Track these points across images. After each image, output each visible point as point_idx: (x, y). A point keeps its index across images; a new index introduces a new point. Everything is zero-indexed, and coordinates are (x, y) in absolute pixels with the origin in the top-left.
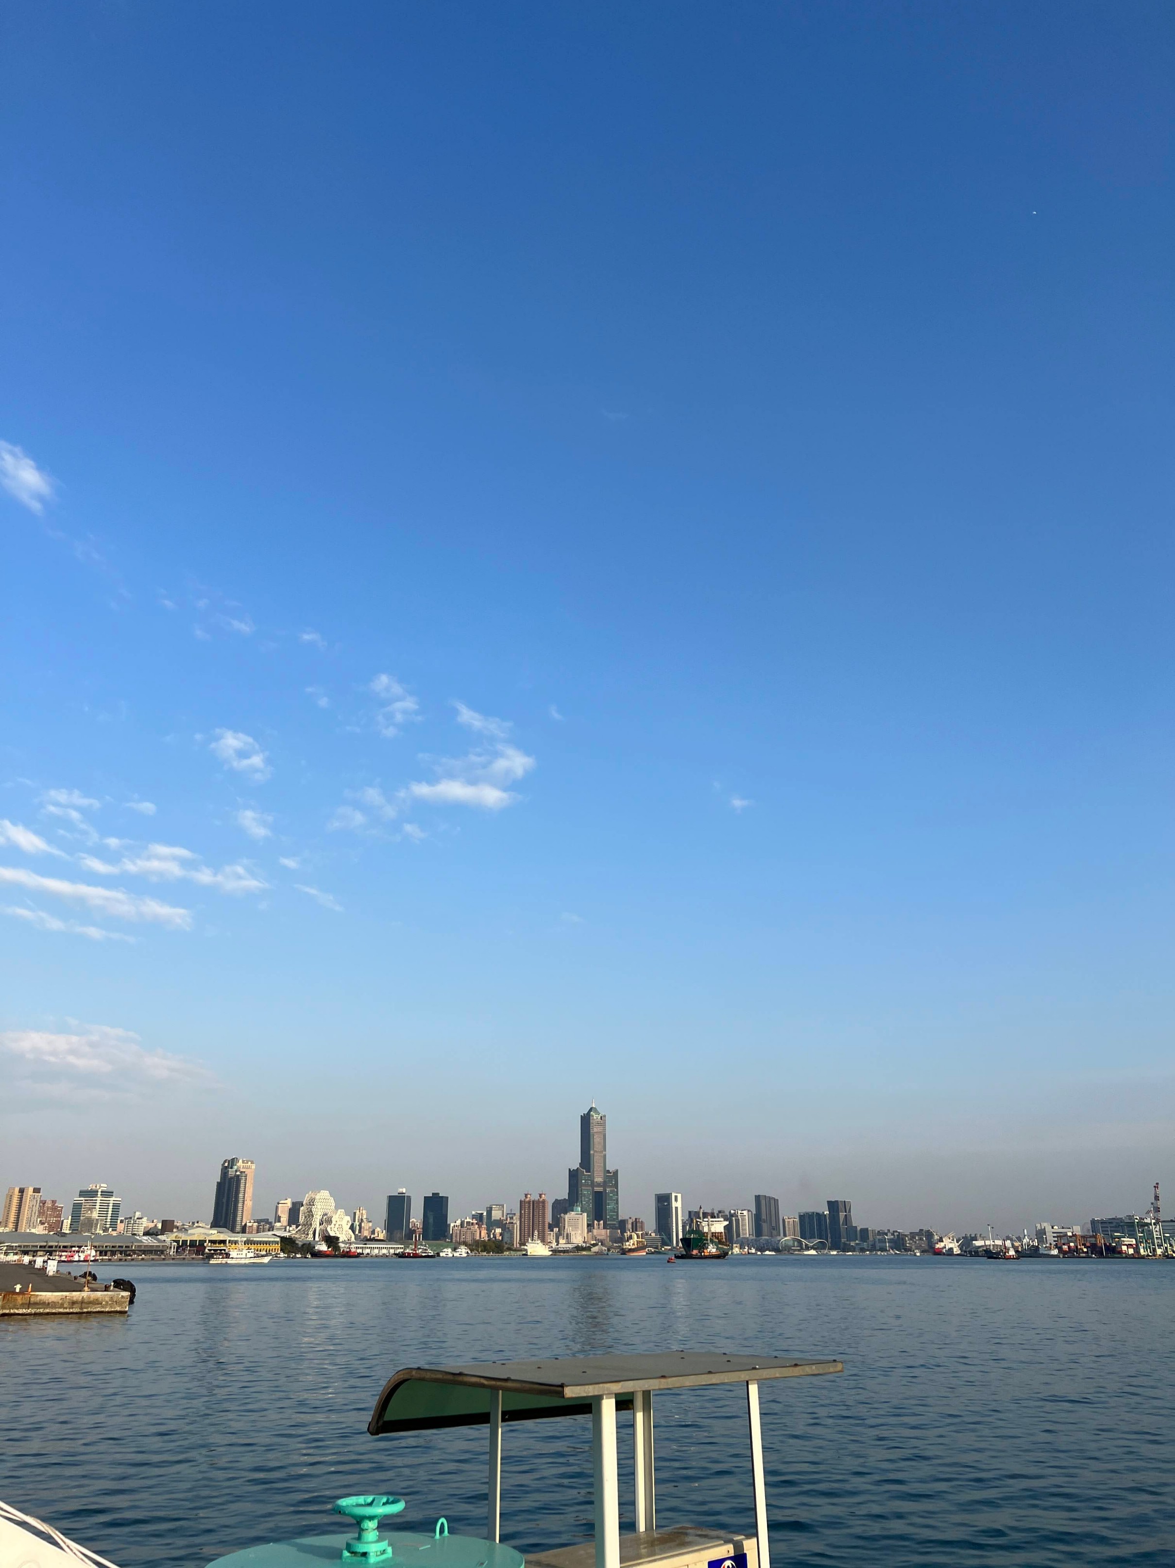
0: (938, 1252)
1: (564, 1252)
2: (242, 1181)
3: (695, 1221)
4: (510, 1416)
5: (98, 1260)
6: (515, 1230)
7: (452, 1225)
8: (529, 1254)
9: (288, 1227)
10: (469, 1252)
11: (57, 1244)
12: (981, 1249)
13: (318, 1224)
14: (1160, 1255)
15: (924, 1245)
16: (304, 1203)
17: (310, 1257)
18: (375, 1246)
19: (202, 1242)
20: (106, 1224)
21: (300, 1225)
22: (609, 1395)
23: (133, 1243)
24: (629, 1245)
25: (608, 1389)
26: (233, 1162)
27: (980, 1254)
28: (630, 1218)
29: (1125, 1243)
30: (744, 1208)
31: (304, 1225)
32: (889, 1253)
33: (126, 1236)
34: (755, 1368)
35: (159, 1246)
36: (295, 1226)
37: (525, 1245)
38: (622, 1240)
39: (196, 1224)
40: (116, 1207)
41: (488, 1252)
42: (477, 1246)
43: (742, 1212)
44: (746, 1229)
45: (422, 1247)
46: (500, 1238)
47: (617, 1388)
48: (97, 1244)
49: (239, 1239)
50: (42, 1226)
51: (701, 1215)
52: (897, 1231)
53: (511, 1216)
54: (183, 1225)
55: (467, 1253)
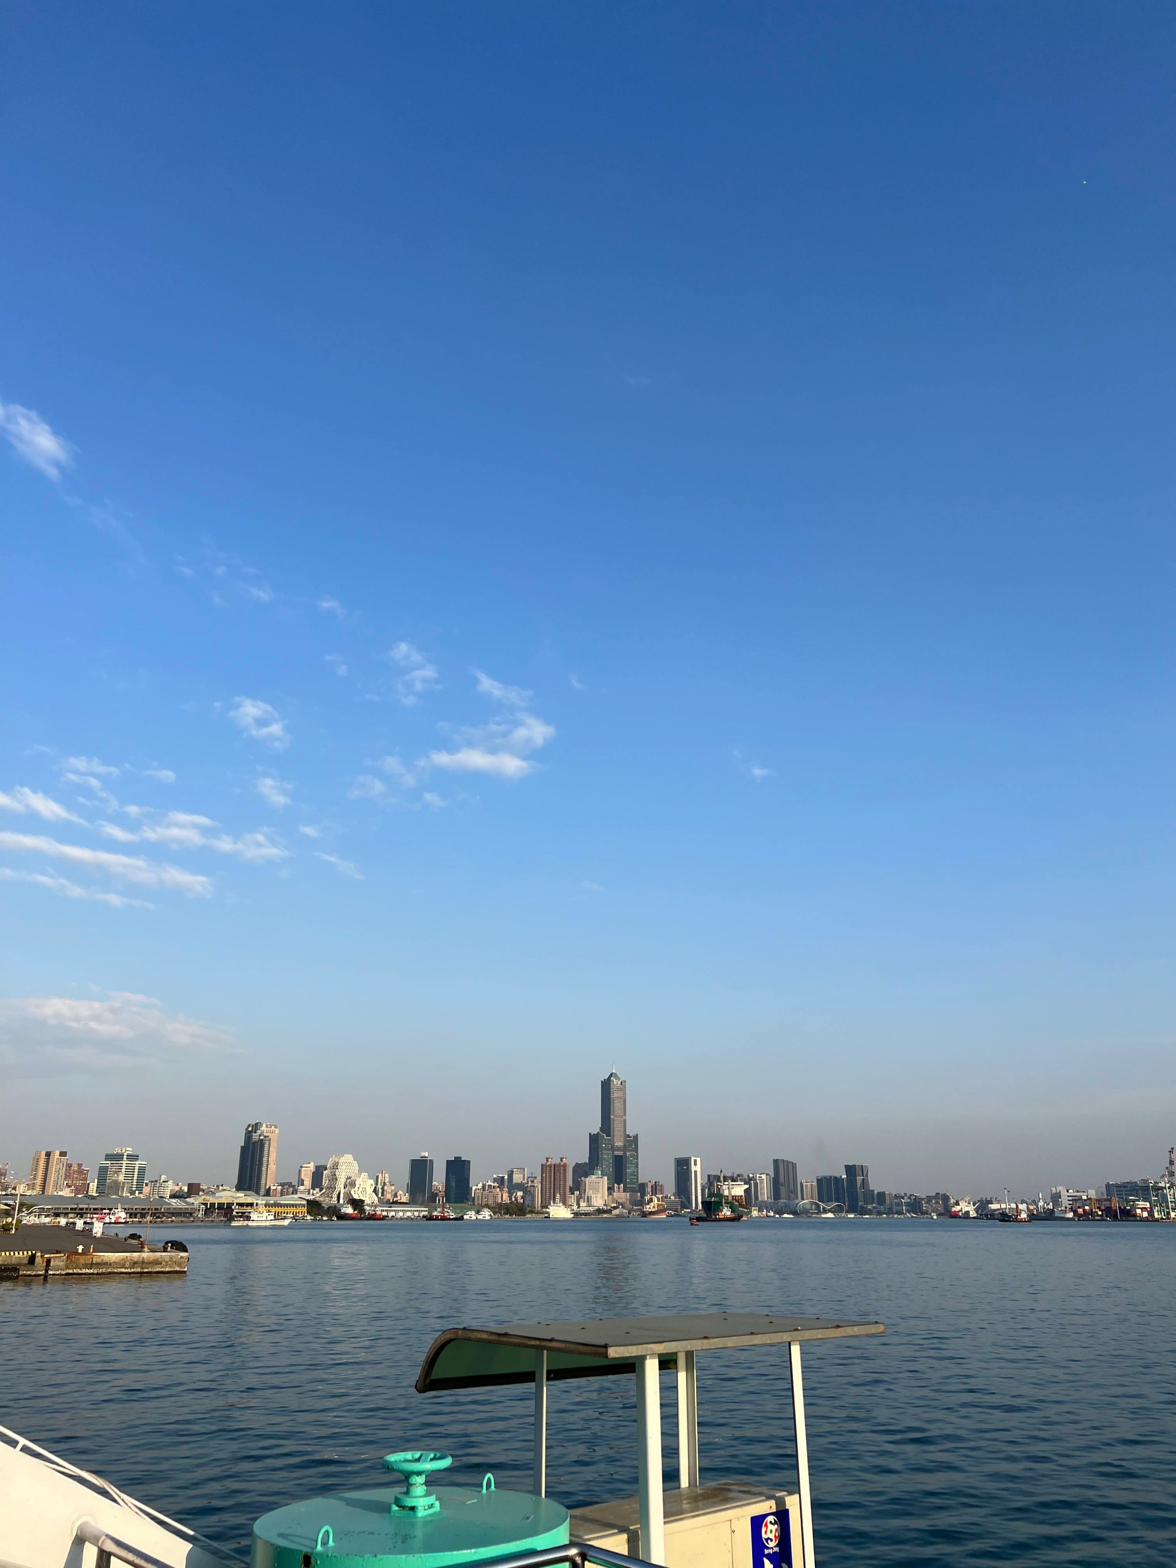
0: (955, 1216)
1: (585, 1214)
2: (266, 1146)
3: (715, 1185)
4: (555, 1375)
5: (128, 1222)
6: (537, 1193)
7: (474, 1188)
8: (551, 1216)
9: (311, 1191)
10: (492, 1215)
11: (87, 1206)
12: (997, 1212)
13: (342, 1187)
14: (1174, 1218)
15: (941, 1209)
16: (328, 1167)
17: (335, 1219)
18: (399, 1209)
19: (230, 1205)
20: (132, 1187)
21: (323, 1189)
22: (652, 1355)
23: (162, 1205)
24: (649, 1208)
25: (651, 1349)
26: (256, 1127)
27: (996, 1217)
28: (650, 1181)
29: (1139, 1206)
30: (762, 1172)
31: (327, 1188)
32: (906, 1216)
33: (155, 1199)
34: (797, 1330)
35: (188, 1208)
36: (319, 1189)
37: (547, 1208)
38: (642, 1203)
39: (221, 1188)
40: (142, 1170)
41: (511, 1215)
42: (500, 1209)
43: (761, 1176)
44: (765, 1193)
45: (446, 1210)
46: (522, 1201)
47: (661, 1348)
48: (125, 1207)
49: (260, 1202)
50: (69, 1189)
51: (722, 1179)
52: (913, 1195)
53: (532, 1179)
54: (209, 1188)
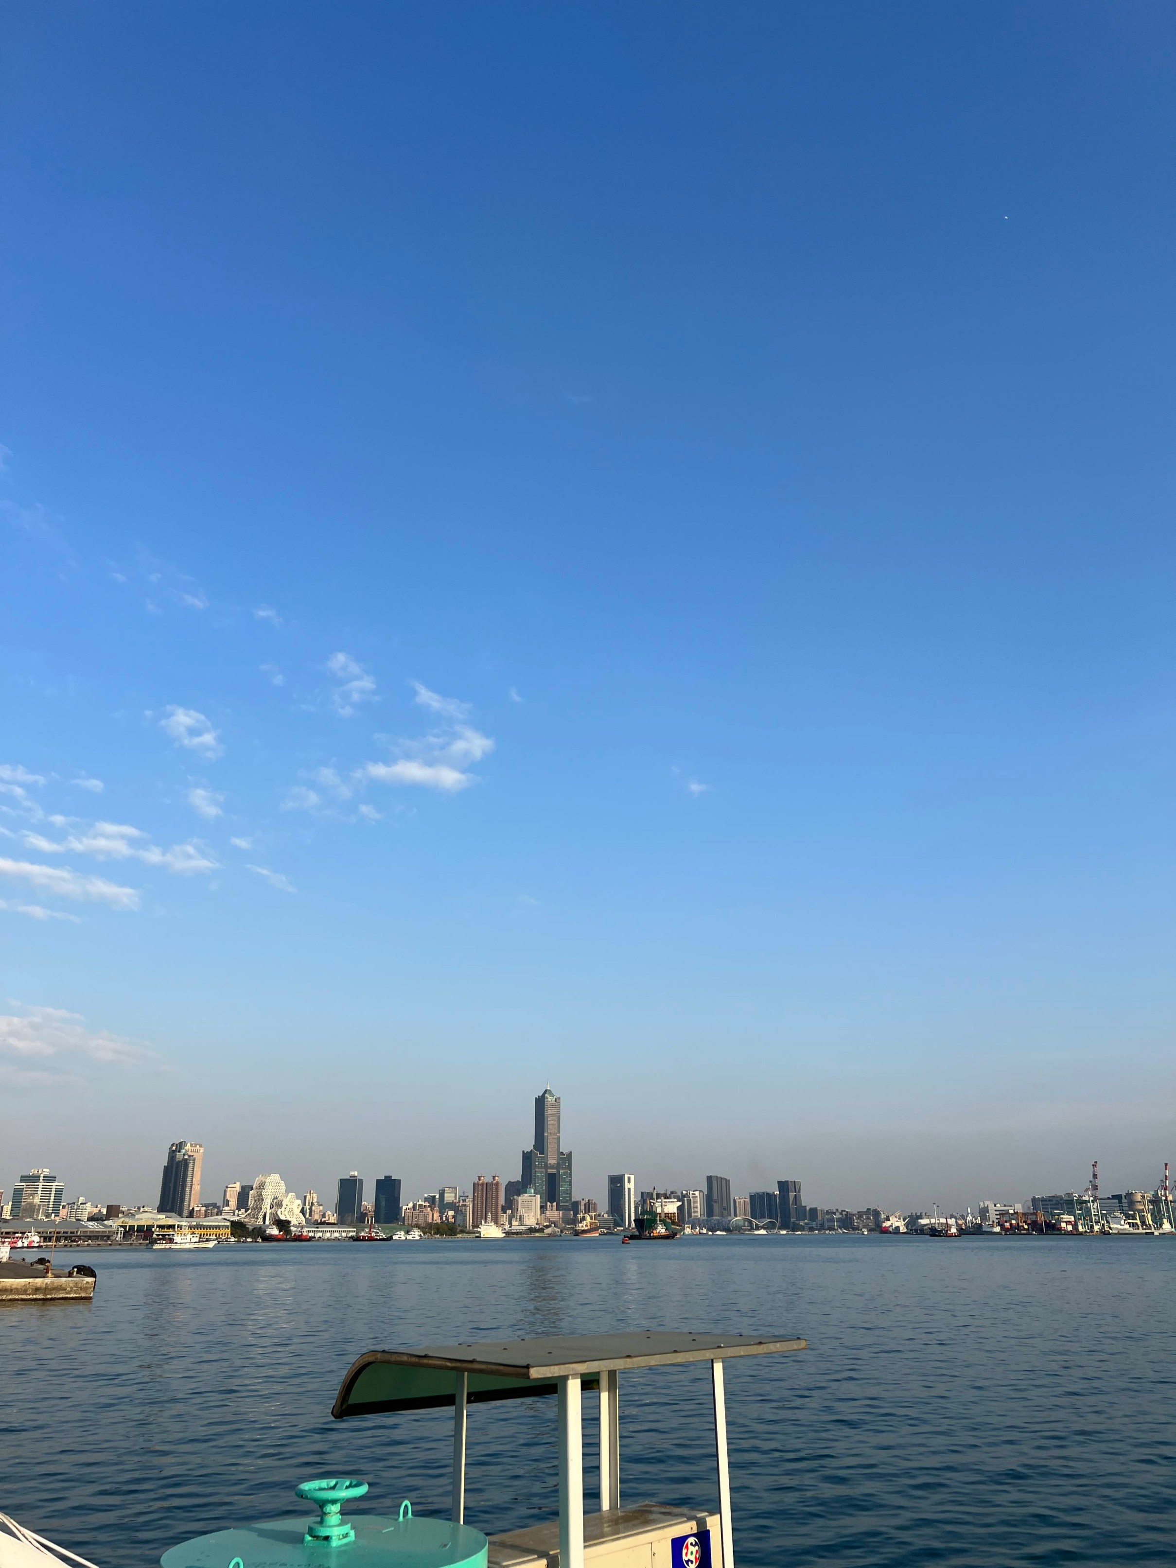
0: (885, 1231)
1: (517, 1233)
2: (191, 1166)
3: (648, 1202)
4: (475, 1397)
5: (42, 1246)
6: (468, 1213)
7: (404, 1208)
8: (482, 1236)
9: (237, 1211)
10: (422, 1235)
12: (926, 1227)
13: (269, 1208)
14: (1097, 1232)
15: (872, 1225)
16: (254, 1187)
17: (260, 1241)
18: (327, 1229)
19: (150, 1228)
20: (48, 1207)
21: (248, 1209)
22: (575, 1376)
23: (78, 1228)
24: (582, 1226)
25: (573, 1369)
26: (180, 1146)
27: (926, 1232)
28: (583, 1199)
29: (1064, 1220)
30: (696, 1189)
31: (253, 1209)
32: (837, 1232)
33: (71, 1222)
34: (719, 1347)
35: (106, 1231)
36: (244, 1210)
37: (478, 1227)
38: (575, 1221)
39: (142, 1210)
40: (59, 1192)
41: (442, 1235)
42: (430, 1228)
43: (694, 1193)
44: (698, 1210)
45: (375, 1230)
46: (453, 1220)
47: (583, 1368)
48: (39, 1230)
49: (184, 1224)
51: (655, 1196)
52: (845, 1211)
53: (463, 1198)
54: (130, 1210)
55: (420, 1235)
